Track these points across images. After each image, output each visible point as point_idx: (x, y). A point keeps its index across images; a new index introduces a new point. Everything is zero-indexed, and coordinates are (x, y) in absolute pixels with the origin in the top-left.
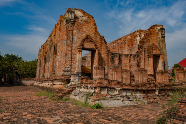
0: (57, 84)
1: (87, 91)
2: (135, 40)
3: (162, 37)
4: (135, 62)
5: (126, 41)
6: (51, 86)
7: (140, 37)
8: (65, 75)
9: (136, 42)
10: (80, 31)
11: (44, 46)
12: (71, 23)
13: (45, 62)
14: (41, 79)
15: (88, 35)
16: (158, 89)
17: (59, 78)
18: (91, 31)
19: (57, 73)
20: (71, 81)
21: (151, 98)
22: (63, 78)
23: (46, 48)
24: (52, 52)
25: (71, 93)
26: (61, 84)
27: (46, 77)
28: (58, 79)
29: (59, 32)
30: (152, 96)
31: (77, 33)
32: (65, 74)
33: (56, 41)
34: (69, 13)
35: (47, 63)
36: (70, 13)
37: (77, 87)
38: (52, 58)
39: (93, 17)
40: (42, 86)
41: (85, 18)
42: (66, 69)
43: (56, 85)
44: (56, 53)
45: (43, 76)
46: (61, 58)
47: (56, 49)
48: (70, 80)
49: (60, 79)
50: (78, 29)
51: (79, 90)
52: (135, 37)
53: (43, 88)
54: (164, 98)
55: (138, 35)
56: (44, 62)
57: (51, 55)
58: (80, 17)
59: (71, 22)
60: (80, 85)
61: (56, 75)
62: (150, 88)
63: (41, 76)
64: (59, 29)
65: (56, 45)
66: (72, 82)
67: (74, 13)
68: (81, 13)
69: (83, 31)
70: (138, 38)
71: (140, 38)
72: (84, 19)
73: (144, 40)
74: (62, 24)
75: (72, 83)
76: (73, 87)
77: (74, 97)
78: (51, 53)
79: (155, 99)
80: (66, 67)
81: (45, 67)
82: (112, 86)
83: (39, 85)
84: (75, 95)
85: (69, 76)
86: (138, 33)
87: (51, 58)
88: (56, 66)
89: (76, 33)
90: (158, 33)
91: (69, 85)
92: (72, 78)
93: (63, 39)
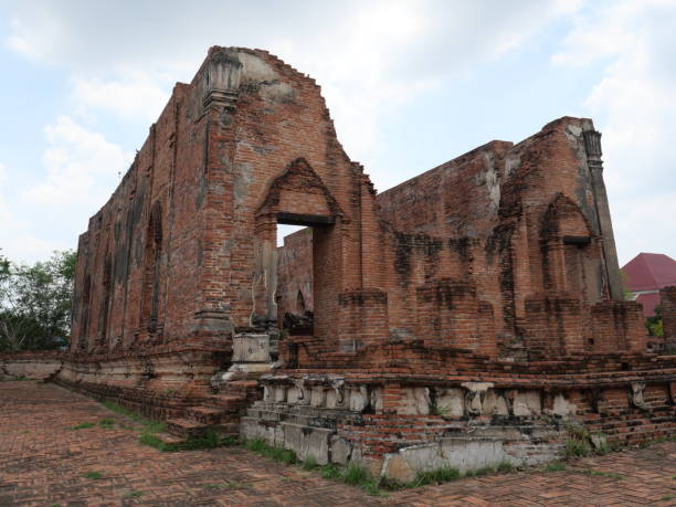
0: (171, 374)
1: (325, 401)
2: (478, 184)
3: (590, 168)
4: (495, 271)
5: (436, 188)
6: (139, 383)
7: (496, 168)
8: (209, 334)
9: (480, 190)
10: (265, 142)
11: (100, 219)
12: (226, 108)
13: (108, 285)
14: (90, 354)
15: (298, 161)
16: (639, 382)
17: (178, 348)
18: (311, 142)
19: (168, 325)
20: (236, 358)
21: (619, 426)
22: (198, 345)
23: (112, 226)
24: (138, 240)
25: (242, 412)
26: (190, 375)
27: (112, 346)
28: (175, 353)
29: (172, 154)
30: (622, 413)
31: (252, 149)
32: (207, 329)
33: (154, 192)
34: (220, 67)
35: (118, 287)
36: (224, 67)
37: (272, 383)
38: (139, 263)
39: (317, 83)
40: (99, 381)
41: (284, 88)
42: (209, 306)
43: (163, 378)
44: (159, 240)
45: (103, 341)
46: (185, 259)
47: (160, 225)
48: (231, 353)
49: (185, 352)
50: (259, 134)
51: (279, 395)
52: (478, 171)
53: (105, 393)
54: (670, 420)
55: (490, 164)
56: (104, 283)
57: (133, 253)
58: (265, 83)
59: (228, 105)
60: (285, 377)
61: (160, 335)
62: (606, 376)
63: (91, 340)
64: (171, 138)
65: (159, 208)
66: (241, 362)
67: (238, 65)
68: (267, 65)
69: (277, 145)
70: (491, 175)
71: (499, 176)
72: (279, 91)
73: (523, 178)
74: (182, 119)
75: (242, 366)
76: (250, 387)
77: (262, 430)
78: (135, 242)
79: (636, 428)
80: (209, 299)
81: (107, 303)
82: (451, 378)
83: (85, 380)
84: (266, 424)
85: (224, 339)
86: (487, 156)
87: (134, 267)
88: (161, 297)
89: (246, 151)
90: (575, 152)
91: (226, 376)
92: (240, 346)
93: (192, 181)
